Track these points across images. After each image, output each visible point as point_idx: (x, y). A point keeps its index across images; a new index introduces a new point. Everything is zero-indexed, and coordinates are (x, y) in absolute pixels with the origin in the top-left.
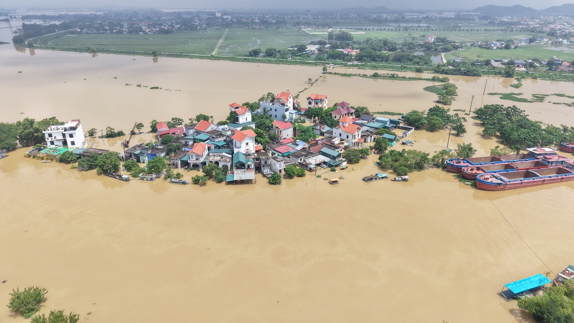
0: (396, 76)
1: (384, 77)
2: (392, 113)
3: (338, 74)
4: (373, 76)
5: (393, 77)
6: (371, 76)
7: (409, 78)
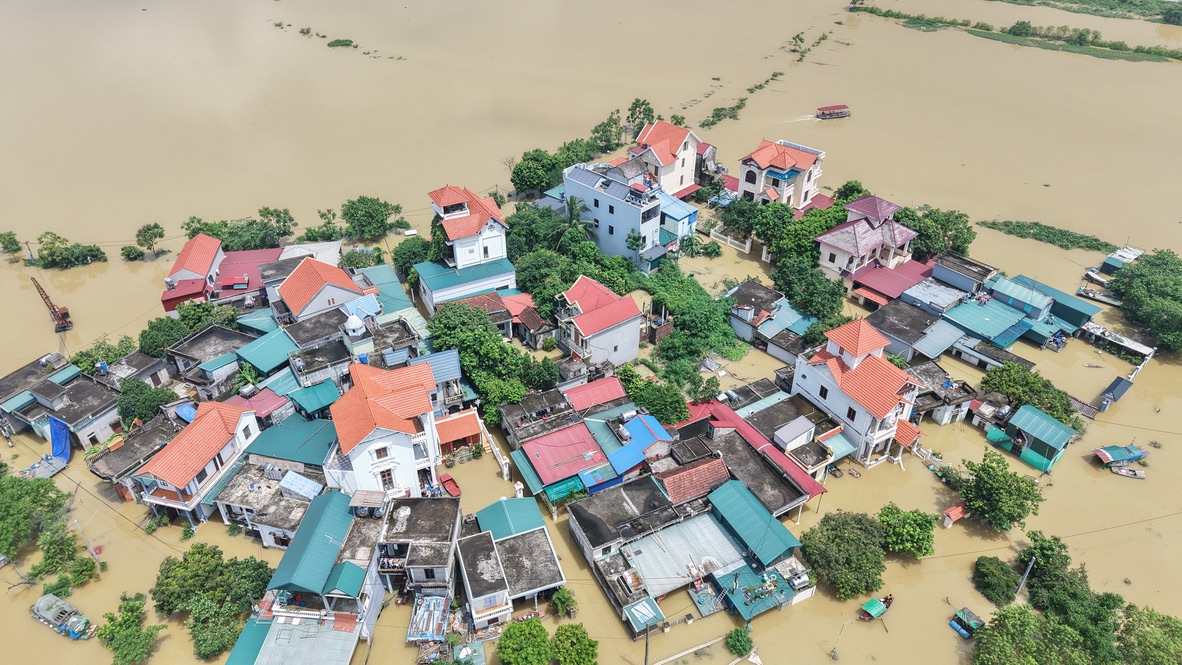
0: (1090, 38)
1: (1050, 40)
2: (1064, 234)
3: (898, 16)
4: (1010, 32)
5: (1079, 41)
6: (1003, 31)
7: (1139, 50)
